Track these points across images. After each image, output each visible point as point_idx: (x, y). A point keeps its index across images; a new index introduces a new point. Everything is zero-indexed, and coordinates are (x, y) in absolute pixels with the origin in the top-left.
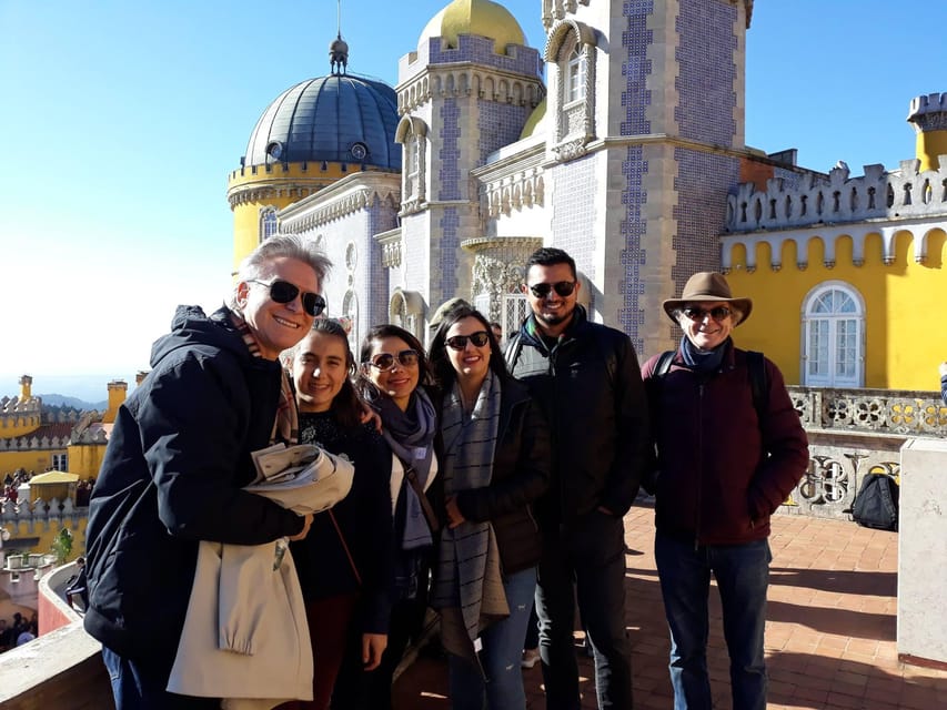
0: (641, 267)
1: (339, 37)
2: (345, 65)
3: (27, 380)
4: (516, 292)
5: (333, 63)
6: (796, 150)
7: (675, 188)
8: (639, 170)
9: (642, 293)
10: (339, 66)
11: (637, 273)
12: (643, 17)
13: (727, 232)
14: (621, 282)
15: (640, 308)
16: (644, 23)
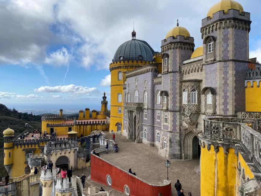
0: (228, 87)
1: (134, 31)
2: (135, 37)
3: (61, 110)
4: (194, 91)
5: (132, 37)
6: (256, 58)
7: (235, 70)
8: (227, 67)
9: (228, 92)
10: (134, 37)
11: (227, 88)
12: (227, 35)
13: (246, 79)
14: (223, 90)
15: (228, 95)
16: (227, 36)
